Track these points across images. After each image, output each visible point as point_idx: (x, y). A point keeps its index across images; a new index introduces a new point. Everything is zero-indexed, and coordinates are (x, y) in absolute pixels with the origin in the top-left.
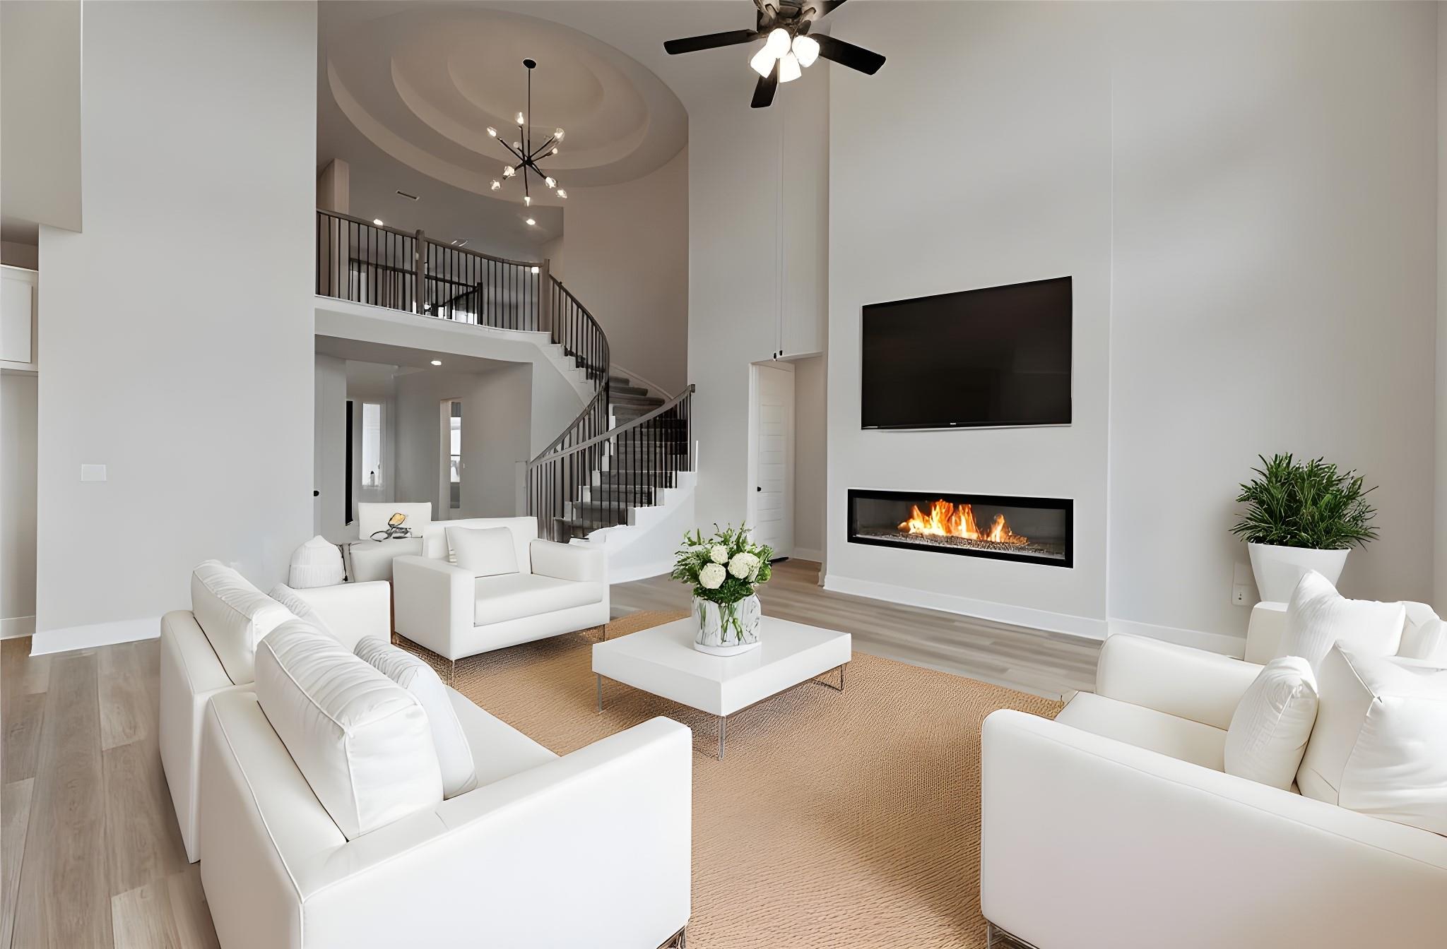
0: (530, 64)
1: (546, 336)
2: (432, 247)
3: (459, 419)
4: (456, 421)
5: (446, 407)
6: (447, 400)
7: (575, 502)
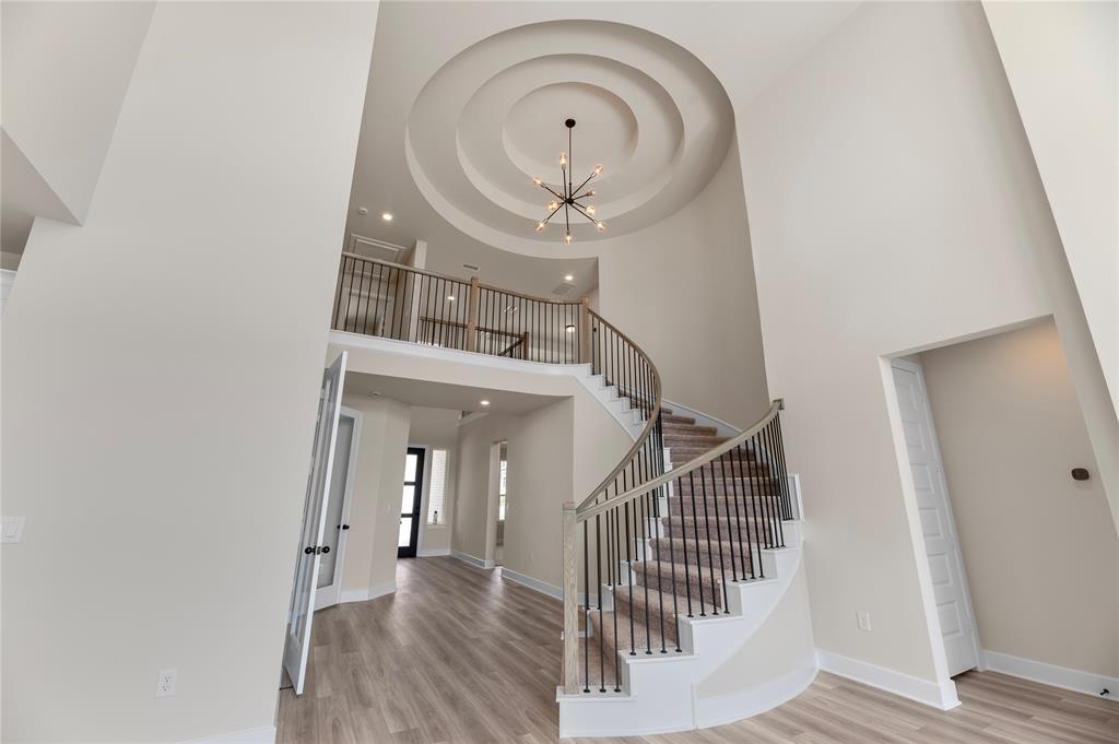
0: (570, 123)
1: (587, 367)
2: (484, 291)
3: (506, 463)
4: (504, 465)
5: (495, 451)
6: (496, 443)
7: (633, 562)
